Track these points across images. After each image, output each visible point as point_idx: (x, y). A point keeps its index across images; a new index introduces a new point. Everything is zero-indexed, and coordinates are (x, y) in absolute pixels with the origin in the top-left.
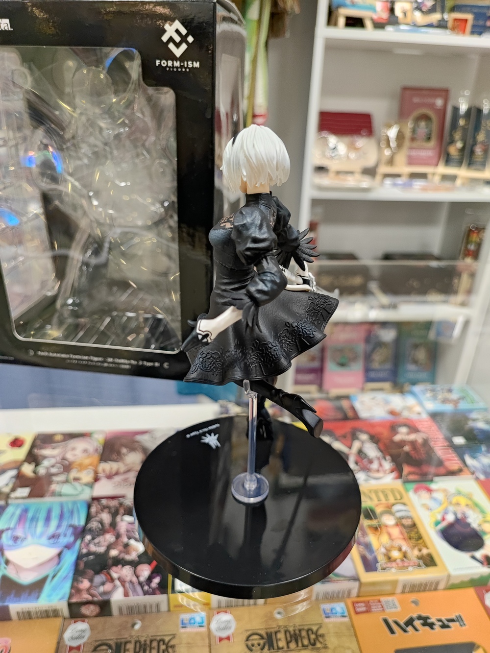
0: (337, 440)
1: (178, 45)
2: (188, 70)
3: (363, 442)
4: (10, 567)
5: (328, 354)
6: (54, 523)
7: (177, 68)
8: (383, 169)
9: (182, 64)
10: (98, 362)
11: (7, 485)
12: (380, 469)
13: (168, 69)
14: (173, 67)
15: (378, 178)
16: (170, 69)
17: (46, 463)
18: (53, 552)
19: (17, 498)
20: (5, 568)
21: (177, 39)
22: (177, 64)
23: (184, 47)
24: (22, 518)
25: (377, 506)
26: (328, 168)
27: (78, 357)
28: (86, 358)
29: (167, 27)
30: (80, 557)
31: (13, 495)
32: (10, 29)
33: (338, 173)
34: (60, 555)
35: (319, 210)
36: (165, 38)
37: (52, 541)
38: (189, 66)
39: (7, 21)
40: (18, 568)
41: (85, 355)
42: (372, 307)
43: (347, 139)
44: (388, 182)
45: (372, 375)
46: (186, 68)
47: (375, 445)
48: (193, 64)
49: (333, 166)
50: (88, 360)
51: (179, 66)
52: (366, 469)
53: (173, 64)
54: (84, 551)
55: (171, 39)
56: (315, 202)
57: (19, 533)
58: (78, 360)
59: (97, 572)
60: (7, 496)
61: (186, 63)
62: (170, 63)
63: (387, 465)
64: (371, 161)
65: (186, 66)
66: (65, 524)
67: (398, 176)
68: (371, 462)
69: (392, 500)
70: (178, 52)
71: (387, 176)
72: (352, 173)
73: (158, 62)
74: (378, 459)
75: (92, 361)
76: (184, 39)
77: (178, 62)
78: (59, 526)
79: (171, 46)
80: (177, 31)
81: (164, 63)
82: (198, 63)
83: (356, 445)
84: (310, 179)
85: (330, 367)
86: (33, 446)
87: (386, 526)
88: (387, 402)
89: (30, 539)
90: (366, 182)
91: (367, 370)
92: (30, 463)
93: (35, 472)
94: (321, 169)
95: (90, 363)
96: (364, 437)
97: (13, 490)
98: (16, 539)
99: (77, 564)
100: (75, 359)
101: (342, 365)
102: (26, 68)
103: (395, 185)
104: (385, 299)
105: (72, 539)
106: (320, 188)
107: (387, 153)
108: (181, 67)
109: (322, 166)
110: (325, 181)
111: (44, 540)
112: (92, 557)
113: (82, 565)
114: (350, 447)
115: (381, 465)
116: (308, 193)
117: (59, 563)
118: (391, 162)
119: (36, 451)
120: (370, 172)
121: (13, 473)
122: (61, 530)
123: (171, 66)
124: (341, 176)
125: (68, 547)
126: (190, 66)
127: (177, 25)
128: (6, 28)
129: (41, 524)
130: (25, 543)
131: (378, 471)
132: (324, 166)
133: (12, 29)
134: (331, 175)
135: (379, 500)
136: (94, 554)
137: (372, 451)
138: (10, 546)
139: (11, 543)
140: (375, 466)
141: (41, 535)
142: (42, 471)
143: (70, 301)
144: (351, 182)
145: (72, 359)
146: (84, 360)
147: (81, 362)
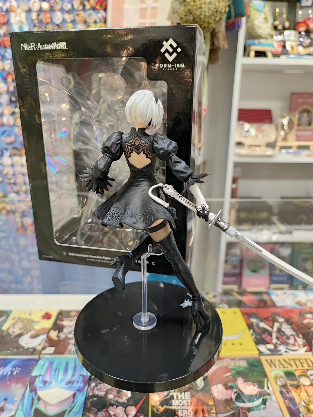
0: (262, 321)
1: (171, 54)
2: (176, 69)
3: (281, 323)
4: (41, 402)
5: (245, 264)
6: (70, 373)
7: (170, 68)
8: (280, 143)
9: (173, 66)
10: (107, 260)
11: (40, 345)
12: (296, 344)
13: (163, 69)
14: (167, 68)
15: (277, 149)
16: (165, 69)
17: (65, 331)
18: (70, 393)
19: (46, 354)
20: (37, 404)
21: (171, 50)
23: (175, 55)
24: (49, 369)
25: (296, 370)
26: (244, 143)
27: (95, 257)
28: (100, 257)
29: (164, 43)
30: (87, 398)
31: (43, 352)
32: (66, 48)
33: (250, 146)
34: (74, 395)
35: (239, 170)
36: (163, 50)
37: (68, 385)
38: (177, 67)
39: (65, 43)
40: (46, 404)
41: (99, 256)
42: (274, 233)
43: (256, 125)
44: (284, 151)
45: (275, 278)
46: (175, 68)
47: (290, 327)
48: (180, 65)
49: (247, 142)
50: (101, 259)
52: (285, 343)
53: (167, 66)
54: (91, 394)
55: (167, 51)
56: (236, 165)
57: (47, 378)
58: (94, 259)
59: (100, 410)
60: (40, 353)
61: (175, 65)
62: (165, 65)
63: (300, 341)
64: (272, 139)
65: (175, 67)
66: (77, 374)
67: (290, 147)
68: (288, 338)
69: (306, 367)
70: (171, 58)
71: (282, 147)
72: (259, 146)
74: (293, 336)
75: (104, 260)
76: (175, 50)
77: (171, 65)
78: (73, 375)
79: (167, 55)
80: (171, 45)
82: (183, 65)
83: (276, 325)
84: (233, 150)
85: (247, 273)
86: (57, 318)
87: (304, 386)
88: (295, 296)
89: (54, 383)
90: (269, 152)
91: (271, 275)
92: (55, 331)
93: (58, 337)
94: (239, 144)
95: (102, 261)
96: (281, 320)
97: (44, 348)
98: (45, 383)
99: (85, 403)
100: (93, 258)
101: (254, 271)
102: (71, 75)
103: (288, 153)
104: (283, 228)
105: (82, 385)
106: (240, 155)
107: (282, 133)
108: (172, 67)
109: (240, 142)
110: (243, 151)
111: (64, 384)
112: (95, 399)
113: (89, 404)
114: (272, 327)
115: (295, 340)
116: (232, 159)
117: (73, 402)
118: (285, 139)
119: (59, 322)
120: (271, 145)
121: (44, 337)
122: (75, 378)
124: (253, 148)
125: (80, 390)
127: (171, 41)
128: (64, 48)
129: (61, 373)
130: (51, 386)
131: (294, 345)
132: (242, 142)
133: (67, 48)
134: (246, 147)
135: (297, 367)
136: (97, 396)
137: (288, 330)
138: (40, 387)
139: (42, 385)
140: (291, 341)
141: (62, 381)
142: (62, 336)
143: (90, 221)
144: (259, 151)
145: (90, 258)
146: (99, 259)
147: (96, 260)
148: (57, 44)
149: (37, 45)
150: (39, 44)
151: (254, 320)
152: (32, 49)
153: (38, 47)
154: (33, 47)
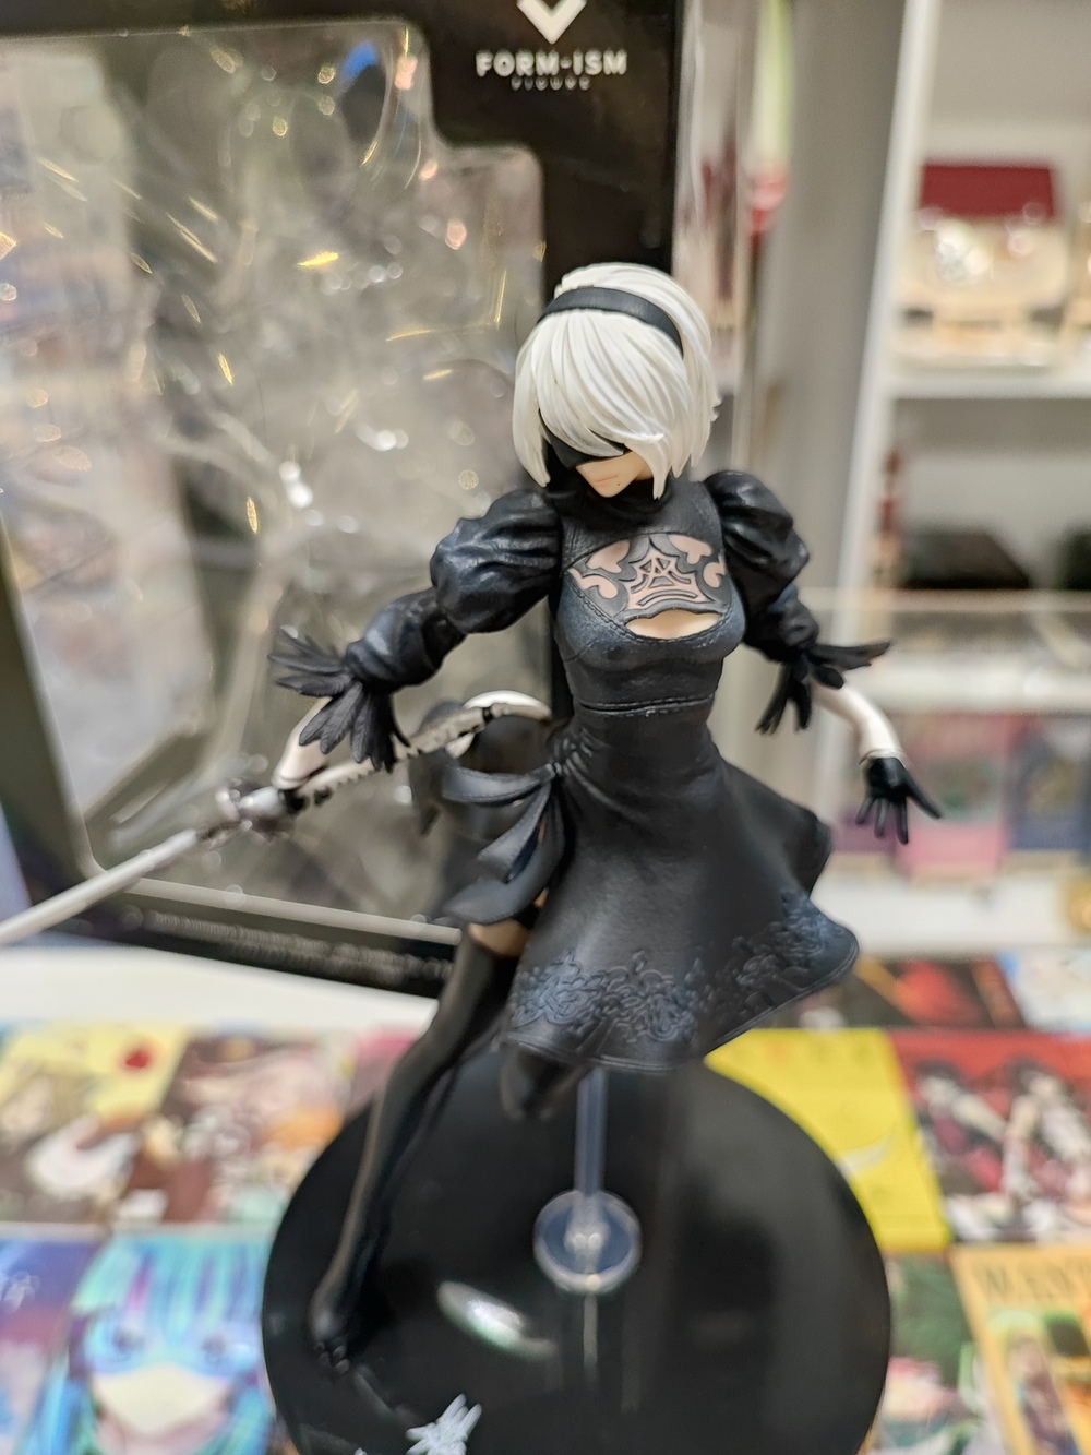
0: (968, 1091)
2: (584, 85)
3: (1043, 1107)
4: (105, 1427)
7: (548, 77)
9: (566, 65)
10: (315, 952)
13: (516, 85)
14: (535, 77)
15: (1070, 333)
16: (523, 86)
17: (209, 1122)
18: (211, 1392)
19: (133, 1221)
20: (93, 1430)
22: (549, 64)
23: (573, 4)
24: (142, 1280)
25: (1088, 1311)
26: (934, 313)
31: (123, 1213)
33: (964, 324)
34: (230, 1401)
38: (590, 72)
43: (989, 231)
46: (578, 79)
47: (1077, 1114)
48: (602, 60)
49: (949, 303)
51: (555, 72)
52: (1055, 1195)
53: (534, 67)
56: (905, 406)
57: (133, 1324)
60: (108, 1215)
61: (578, 58)
62: (524, 63)
65: (578, 69)
66: (246, 1305)
68: (1067, 1169)
70: (551, 21)
72: (995, 324)
73: (483, 63)
74: (1088, 1160)
77: (553, 59)
78: (230, 1312)
81: (504, 64)
82: (622, 57)
83: (1025, 1113)
84: (887, 344)
89: (158, 1343)
92: (169, 1120)
93: (179, 1147)
94: (918, 316)
96: (1046, 1087)
97: (124, 1196)
100: (252, 942)
106: (918, 368)
108: (564, 73)
109: (918, 306)
110: (932, 346)
111: (192, 1350)
114: (1007, 1116)
116: (884, 380)
119: (187, 1085)
123: (529, 74)
124: (972, 335)
126: (594, 69)
129: (186, 1301)
130: (145, 1355)
131: (1088, 1200)
132: (925, 307)
134: (942, 328)
137: (1069, 1134)
138: (107, 1359)
139: (111, 1353)
141: (185, 1337)
142: (197, 1142)
144: (995, 349)
151: (939, 1092)
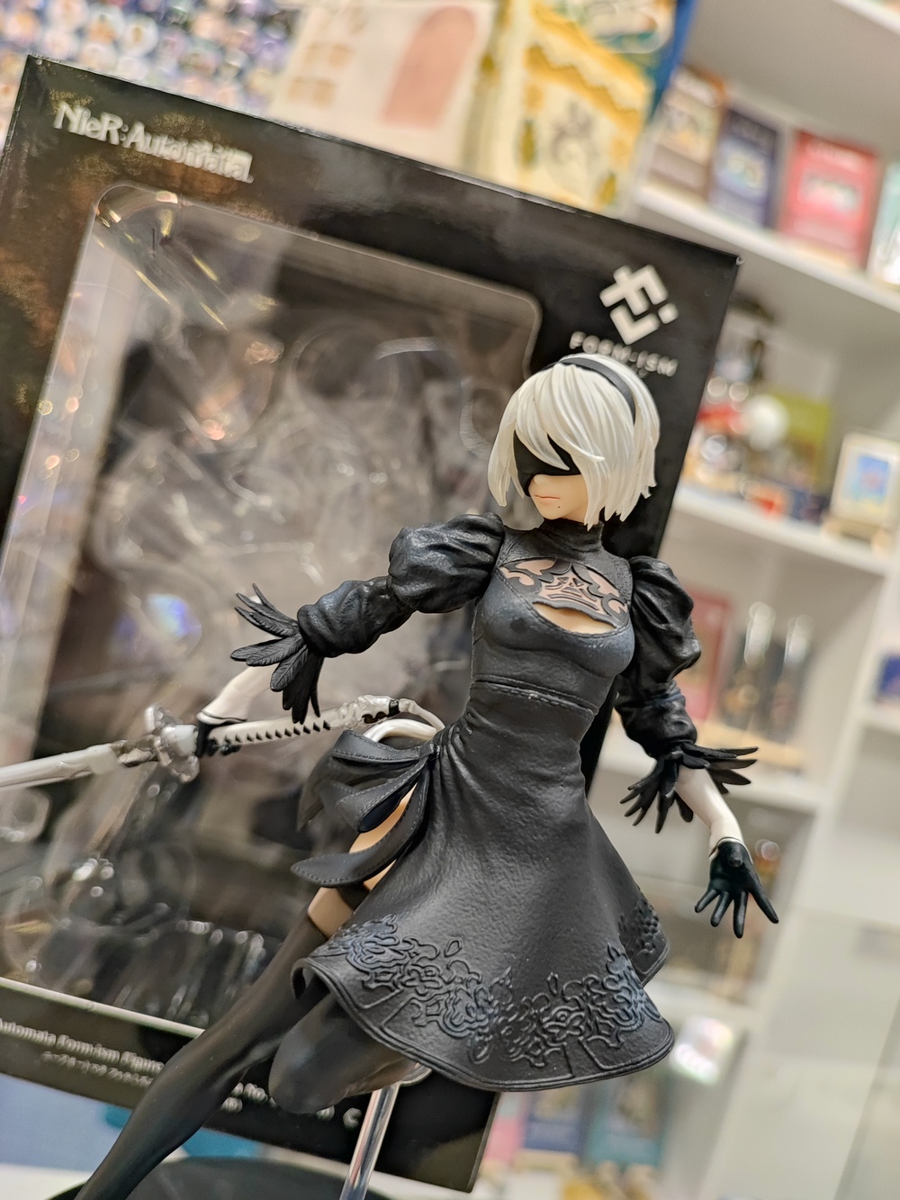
1: (636, 318)
2: (641, 375)
10: (142, 1073)
21: (638, 305)
23: (648, 325)
27: (86, 1048)
28: (112, 1055)
29: (622, 276)
32: (245, 178)
36: (609, 297)
38: (647, 368)
39: (247, 159)
41: (108, 1046)
46: (638, 370)
48: (657, 365)
50: (110, 1065)
53: (610, 355)
55: (623, 302)
58: (80, 1056)
61: (641, 358)
62: (604, 350)
65: (640, 365)
70: (631, 332)
75: (126, 1068)
76: (653, 309)
77: (624, 354)
79: (619, 317)
80: (643, 291)
91: (529, 1119)
95: (115, 1073)
100: (71, 1054)
127: (648, 277)
128: (236, 175)
133: (247, 180)
145: (62, 1051)
146: (100, 1062)
147: (86, 1065)
148: (215, 156)
149: (131, 127)
150: (139, 128)
152: (102, 137)
153: (131, 139)
154: (108, 133)
